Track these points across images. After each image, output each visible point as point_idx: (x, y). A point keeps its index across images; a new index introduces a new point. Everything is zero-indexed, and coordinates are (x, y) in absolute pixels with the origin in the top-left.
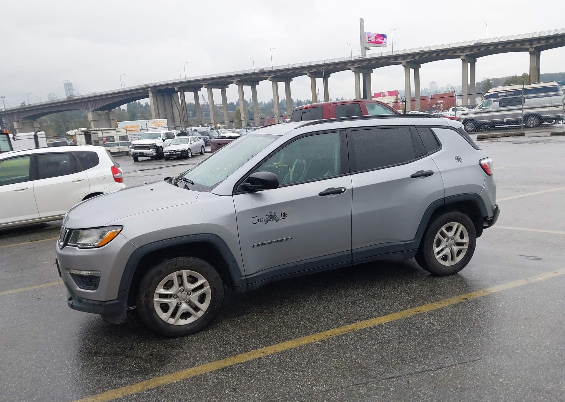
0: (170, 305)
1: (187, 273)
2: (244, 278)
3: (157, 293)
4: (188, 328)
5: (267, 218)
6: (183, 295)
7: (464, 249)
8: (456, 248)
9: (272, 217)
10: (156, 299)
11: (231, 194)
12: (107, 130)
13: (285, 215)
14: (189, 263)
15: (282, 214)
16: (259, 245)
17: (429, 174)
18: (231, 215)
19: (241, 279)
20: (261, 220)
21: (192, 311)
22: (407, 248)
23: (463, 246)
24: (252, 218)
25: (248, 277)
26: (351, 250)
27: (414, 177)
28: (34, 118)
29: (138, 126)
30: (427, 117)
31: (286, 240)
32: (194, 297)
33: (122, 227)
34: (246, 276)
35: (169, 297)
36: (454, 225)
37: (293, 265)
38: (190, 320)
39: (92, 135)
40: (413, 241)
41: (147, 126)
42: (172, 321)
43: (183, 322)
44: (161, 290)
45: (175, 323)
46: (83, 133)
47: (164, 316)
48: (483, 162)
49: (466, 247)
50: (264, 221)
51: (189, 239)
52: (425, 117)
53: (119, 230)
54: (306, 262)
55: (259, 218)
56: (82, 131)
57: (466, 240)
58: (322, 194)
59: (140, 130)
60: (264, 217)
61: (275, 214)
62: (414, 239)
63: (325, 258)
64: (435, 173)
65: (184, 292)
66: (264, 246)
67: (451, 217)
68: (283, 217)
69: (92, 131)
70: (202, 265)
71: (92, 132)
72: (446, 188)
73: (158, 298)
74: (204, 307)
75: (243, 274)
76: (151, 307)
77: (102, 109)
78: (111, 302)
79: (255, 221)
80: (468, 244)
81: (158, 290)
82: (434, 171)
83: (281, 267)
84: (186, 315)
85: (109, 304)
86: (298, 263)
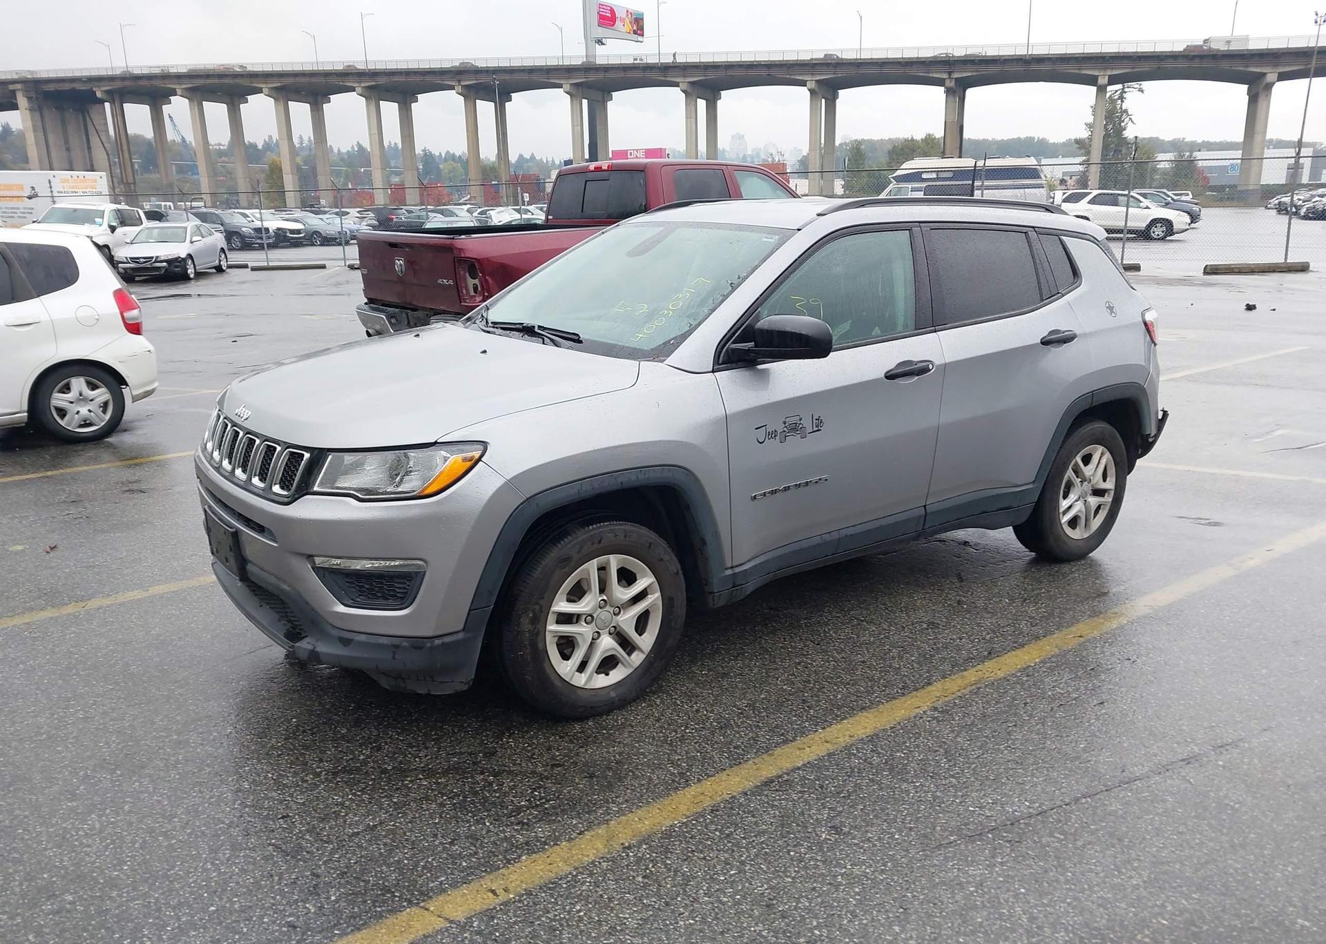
0: (579, 639)
1: (619, 561)
2: (729, 572)
3: (554, 612)
4: (613, 694)
5: (785, 429)
6: (604, 615)
7: (1105, 504)
8: (1093, 501)
9: (795, 428)
10: (552, 627)
11: (711, 370)
13: (818, 424)
14: (625, 537)
15: (815, 421)
16: (764, 494)
18: (716, 422)
19: (723, 575)
20: (772, 435)
21: (621, 652)
22: (1020, 500)
23: (1104, 496)
24: (756, 429)
25: (737, 570)
26: (925, 506)
27: (1046, 342)
31: (816, 482)
32: (627, 620)
33: (485, 445)
34: (733, 567)
35: (575, 620)
36: (1096, 450)
37: (817, 540)
38: (617, 675)
40: (1031, 486)
42: (580, 680)
43: (602, 681)
44: (562, 605)
45: (586, 683)
47: (565, 669)
48: (1147, 316)
49: (1108, 499)
50: (778, 438)
51: (633, 478)
52: (1046, 210)
53: (477, 454)
54: (842, 532)
55: (770, 429)
57: (1110, 484)
58: (890, 376)
59: (30, 198)
60: (780, 428)
61: (801, 420)
62: (1034, 482)
63: (877, 524)
64: (1080, 335)
65: (607, 608)
66: (774, 496)
67: (1094, 434)
68: (815, 429)
70: (650, 541)
72: (1095, 370)
73: (555, 625)
74: (646, 641)
75: (729, 564)
76: (540, 646)
78: (447, 639)
79: (761, 434)
80: (1112, 492)
81: (557, 604)
82: (1078, 333)
83: (796, 547)
84: (608, 664)
85: (443, 644)
86: (827, 537)
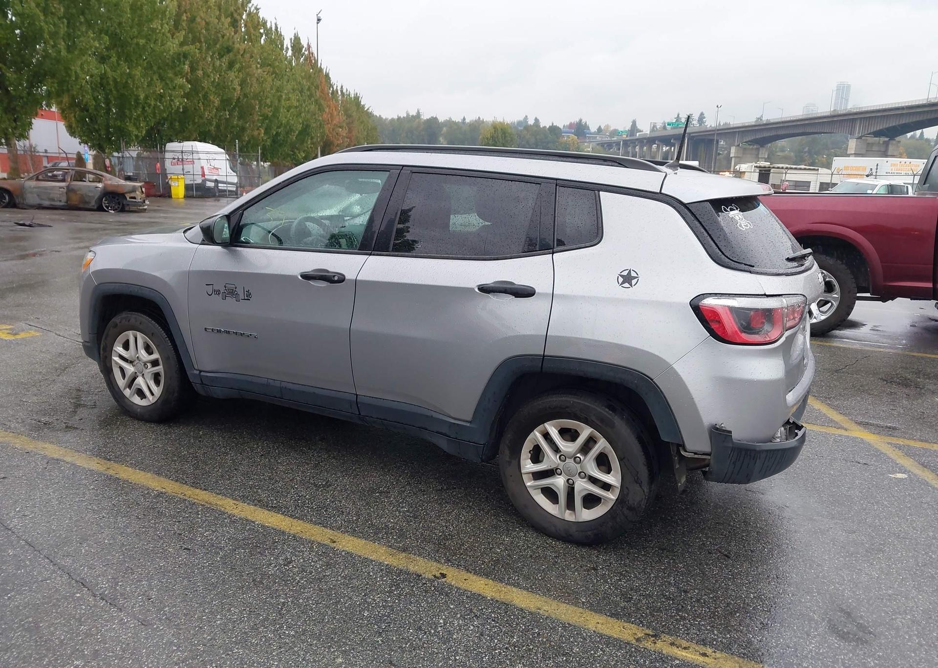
0: (127, 371)
1: (142, 337)
2: (198, 372)
3: (115, 351)
4: (141, 411)
5: (226, 291)
6: (139, 365)
7: (607, 500)
8: (581, 486)
9: (231, 293)
10: (115, 358)
11: (200, 242)
12: (800, 169)
13: (249, 295)
15: (245, 292)
16: (213, 330)
17: (525, 293)
19: (193, 372)
20: (217, 292)
22: (456, 433)
25: (202, 374)
26: (355, 395)
27: (485, 289)
28: (762, 142)
29: (864, 169)
30: (619, 164)
31: (249, 336)
33: (95, 254)
34: (201, 371)
35: (126, 361)
36: (582, 429)
37: (265, 381)
38: (144, 402)
39: (771, 175)
40: (468, 425)
41: (877, 169)
43: (136, 400)
44: (119, 349)
45: (130, 397)
46: (758, 171)
47: (121, 383)
48: (709, 302)
50: (220, 295)
52: (616, 164)
53: (92, 258)
54: (283, 384)
56: (756, 167)
57: (613, 479)
58: (306, 277)
59: (867, 176)
61: (236, 288)
62: (470, 422)
63: (312, 390)
64: (541, 295)
65: (141, 362)
66: (219, 334)
67: (567, 407)
68: (246, 298)
69: (773, 168)
71: (772, 170)
72: (553, 334)
74: (158, 392)
75: (196, 367)
76: (109, 365)
77: (877, 134)
79: (210, 290)
82: (538, 290)
84: (140, 393)
86: (272, 382)
